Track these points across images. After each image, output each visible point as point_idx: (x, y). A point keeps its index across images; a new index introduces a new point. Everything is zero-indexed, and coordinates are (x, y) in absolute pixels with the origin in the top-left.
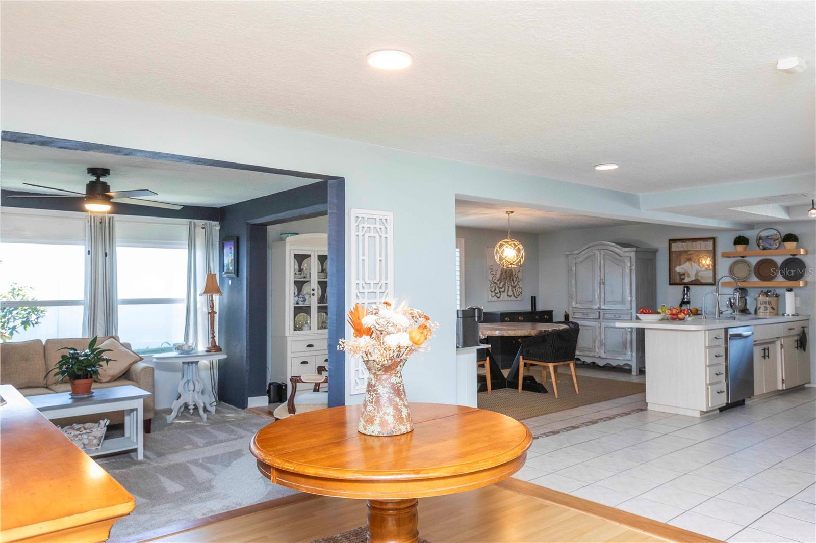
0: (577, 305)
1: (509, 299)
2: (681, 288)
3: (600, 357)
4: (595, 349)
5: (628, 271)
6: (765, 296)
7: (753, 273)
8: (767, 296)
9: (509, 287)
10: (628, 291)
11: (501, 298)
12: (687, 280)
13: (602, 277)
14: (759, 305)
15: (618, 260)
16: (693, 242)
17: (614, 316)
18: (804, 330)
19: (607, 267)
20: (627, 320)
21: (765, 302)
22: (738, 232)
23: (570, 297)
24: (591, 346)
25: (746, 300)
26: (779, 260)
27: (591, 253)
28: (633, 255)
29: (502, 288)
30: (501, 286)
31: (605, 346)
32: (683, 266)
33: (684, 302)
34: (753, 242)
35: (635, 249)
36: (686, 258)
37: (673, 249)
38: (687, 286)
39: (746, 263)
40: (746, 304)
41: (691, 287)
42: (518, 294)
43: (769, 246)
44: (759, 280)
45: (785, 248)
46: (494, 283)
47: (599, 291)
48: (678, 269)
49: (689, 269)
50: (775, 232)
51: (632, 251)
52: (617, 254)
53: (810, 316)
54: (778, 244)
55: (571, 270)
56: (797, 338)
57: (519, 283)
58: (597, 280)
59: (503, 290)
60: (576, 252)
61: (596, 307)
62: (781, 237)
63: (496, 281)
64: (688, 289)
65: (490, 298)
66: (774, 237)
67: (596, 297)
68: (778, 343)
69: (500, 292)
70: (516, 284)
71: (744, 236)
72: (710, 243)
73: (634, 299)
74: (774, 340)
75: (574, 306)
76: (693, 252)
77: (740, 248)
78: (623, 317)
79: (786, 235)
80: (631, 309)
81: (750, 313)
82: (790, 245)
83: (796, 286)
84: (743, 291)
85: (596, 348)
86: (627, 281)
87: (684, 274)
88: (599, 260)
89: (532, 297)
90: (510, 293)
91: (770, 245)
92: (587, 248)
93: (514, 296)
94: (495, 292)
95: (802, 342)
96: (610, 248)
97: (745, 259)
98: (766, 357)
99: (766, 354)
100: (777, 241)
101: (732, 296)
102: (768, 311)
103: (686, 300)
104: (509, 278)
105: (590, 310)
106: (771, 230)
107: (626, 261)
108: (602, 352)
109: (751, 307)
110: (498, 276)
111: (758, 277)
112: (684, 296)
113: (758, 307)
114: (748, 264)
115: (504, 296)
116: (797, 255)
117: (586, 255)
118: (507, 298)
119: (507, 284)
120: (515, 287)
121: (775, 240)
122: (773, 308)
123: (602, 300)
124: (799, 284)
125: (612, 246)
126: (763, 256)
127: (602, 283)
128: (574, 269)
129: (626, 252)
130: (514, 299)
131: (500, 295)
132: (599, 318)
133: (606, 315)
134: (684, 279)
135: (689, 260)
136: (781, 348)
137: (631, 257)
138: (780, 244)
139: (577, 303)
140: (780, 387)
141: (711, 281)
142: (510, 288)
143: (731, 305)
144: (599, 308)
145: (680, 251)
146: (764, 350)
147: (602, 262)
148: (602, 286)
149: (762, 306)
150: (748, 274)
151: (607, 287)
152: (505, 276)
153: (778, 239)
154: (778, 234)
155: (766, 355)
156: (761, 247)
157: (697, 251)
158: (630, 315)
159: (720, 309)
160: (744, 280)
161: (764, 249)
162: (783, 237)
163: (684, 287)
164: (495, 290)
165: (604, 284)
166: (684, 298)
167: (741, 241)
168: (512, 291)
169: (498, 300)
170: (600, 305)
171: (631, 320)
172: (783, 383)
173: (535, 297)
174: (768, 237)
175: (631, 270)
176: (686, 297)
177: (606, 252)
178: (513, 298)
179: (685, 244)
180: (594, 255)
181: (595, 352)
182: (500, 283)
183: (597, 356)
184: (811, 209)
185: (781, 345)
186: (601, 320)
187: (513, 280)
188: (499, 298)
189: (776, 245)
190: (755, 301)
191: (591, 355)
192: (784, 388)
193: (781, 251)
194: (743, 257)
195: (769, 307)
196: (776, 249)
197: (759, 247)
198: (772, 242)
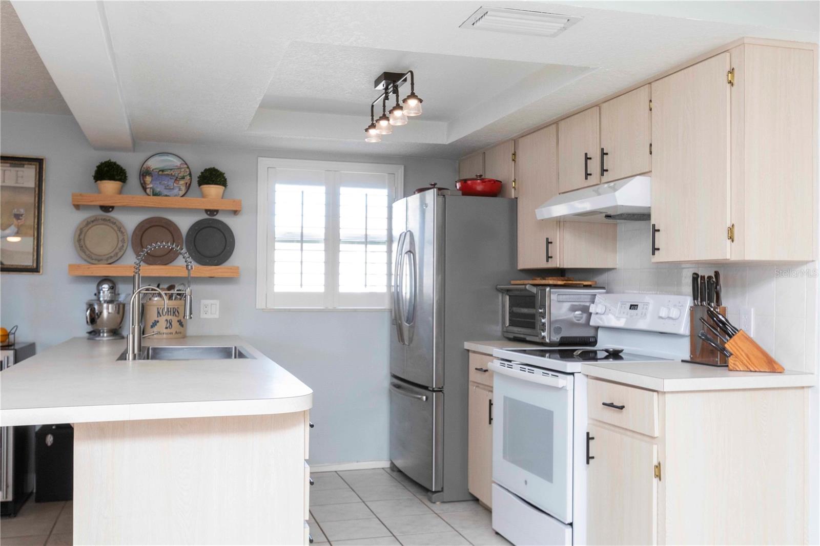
7: (131, 249)
14: (153, 317)
22: (106, 152)
25: (123, 306)
26: (184, 223)
34: (133, 178)
39: (114, 223)
43: (165, 192)
44: (142, 263)
50: (179, 162)
54: (184, 188)
62: (191, 174)
66: (176, 173)
71: (119, 163)
77: (109, 186)
79: (203, 171)
82: (213, 190)
83: (218, 276)
97: (115, 214)
100: (182, 182)
102: (173, 330)
106: (170, 158)
111: (139, 255)
113: (151, 321)
114: (120, 228)
116: (218, 211)
121: (177, 180)
122: (182, 323)
124: (224, 272)
126: (152, 209)
138: (191, 188)
141: (29, 262)
149: (162, 320)
150: (120, 249)
153: (183, 178)
154: (185, 166)
156: (148, 190)
162: (195, 176)
167: (110, 172)
174: (163, 171)
193: (193, 201)
194: (106, 209)
195: (175, 320)
196: (182, 196)
197: (145, 191)
198: (171, 183)
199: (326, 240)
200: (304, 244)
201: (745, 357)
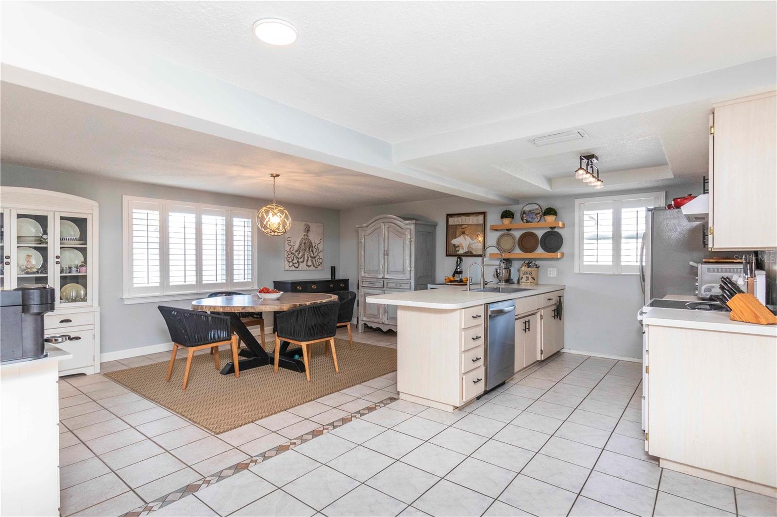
0: (365, 274)
1: (308, 268)
2: (455, 259)
3: (383, 323)
4: (379, 316)
5: (408, 242)
6: (526, 267)
7: (517, 246)
8: (529, 267)
9: (308, 257)
10: (408, 261)
11: (300, 268)
12: (461, 252)
13: (386, 248)
14: (521, 275)
15: (400, 233)
16: (466, 216)
17: (396, 285)
18: (560, 300)
19: (390, 240)
20: (407, 289)
21: (527, 273)
22: (505, 207)
23: (359, 268)
24: (376, 313)
25: (510, 270)
26: (540, 234)
27: (377, 227)
28: (413, 227)
29: (301, 258)
30: (300, 256)
31: (387, 313)
32: (458, 239)
33: (457, 272)
34: (518, 216)
35: (414, 222)
36: (460, 231)
37: (450, 223)
38: (460, 257)
39: (511, 236)
40: (510, 274)
41: (464, 258)
42: (318, 264)
43: (531, 220)
44: (522, 252)
45: (545, 221)
46: (292, 253)
47: (383, 261)
48: (455, 242)
49: (463, 242)
50: (537, 207)
51: (412, 224)
52: (399, 226)
53: (565, 286)
54: (539, 218)
55: (361, 242)
56: (554, 307)
57: (319, 254)
58: (382, 252)
59: (302, 260)
60: (365, 225)
61: (381, 276)
62: (542, 212)
63: (294, 252)
64: (461, 260)
65: (287, 268)
66: (536, 212)
67: (381, 267)
68: (538, 315)
69: (298, 262)
70: (316, 254)
71: (511, 210)
72: (481, 218)
73: (413, 269)
74: (535, 312)
75: (363, 275)
76: (466, 226)
77: (507, 221)
78: (403, 286)
79: (547, 209)
80: (411, 279)
81: (514, 283)
82: (550, 219)
83: (555, 257)
84: (508, 261)
85: (380, 314)
86: (407, 252)
87: (459, 246)
88: (384, 233)
89: (332, 267)
90: (310, 263)
91: (532, 218)
92: (374, 222)
93: (314, 266)
94: (293, 262)
95: (558, 312)
96: (393, 221)
97: (510, 232)
98: (527, 330)
99: (527, 327)
100: (538, 215)
101: (498, 267)
102: (529, 281)
103: (459, 270)
104: (307, 249)
105: (376, 279)
106: (533, 205)
107: (406, 233)
108: (385, 319)
109: (514, 277)
110: (296, 248)
111: (521, 249)
112: (457, 267)
113: (521, 277)
114: (513, 238)
115: (303, 266)
116: (555, 227)
117: (373, 228)
118: (305, 267)
119: (306, 254)
120: (315, 258)
121: (536, 214)
122: (533, 278)
123: (386, 270)
124: (558, 256)
125: (395, 219)
126: (526, 228)
127: (386, 253)
128: (363, 241)
129: (407, 224)
130: (314, 268)
131: (299, 265)
132: (384, 287)
133: (389, 284)
134: (459, 251)
135: (463, 233)
136: (541, 319)
137: (411, 229)
138: (541, 218)
139: (365, 273)
140: (539, 357)
141: (480, 252)
142: (310, 258)
143: (497, 275)
144: (383, 278)
145: (456, 225)
146: (525, 323)
147: (386, 234)
148: (386, 257)
149: (524, 277)
150: (513, 246)
151: (390, 256)
152: (304, 247)
153: (539, 213)
154: (540, 208)
155: (527, 329)
156: (524, 221)
157: (470, 225)
158: (409, 285)
159: (485, 280)
160: (509, 251)
161: (527, 222)
162: (543, 212)
163: (458, 258)
164: (293, 260)
165: (388, 255)
166: (456, 269)
167: (507, 215)
168: (312, 261)
169: (297, 269)
170: (384, 274)
171: (410, 289)
172: (541, 354)
173: (334, 267)
174: (530, 211)
175: (411, 241)
176: (459, 267)
177: (390, 226)
178: (312, 268)
179: (460, 219)
180: (380, 228)
181: (379, 318)
182: (299, 254)
183: (380, 322)
184: (579, 169)
185: (541, 316)
186: (385, 289)
187: (312, 251)
188: (297, 268)
189: (538, 219)
190: (518, 273)
191: (376, 321)
192: (543, 359)
193: (542, 224)
194: (509, 230)
195: (530, 277)
196: (538, 222)
197: (523, 221)
198: (534, 216)
199: (613, 238)
200: (599, 240)
201: (738, 310)
